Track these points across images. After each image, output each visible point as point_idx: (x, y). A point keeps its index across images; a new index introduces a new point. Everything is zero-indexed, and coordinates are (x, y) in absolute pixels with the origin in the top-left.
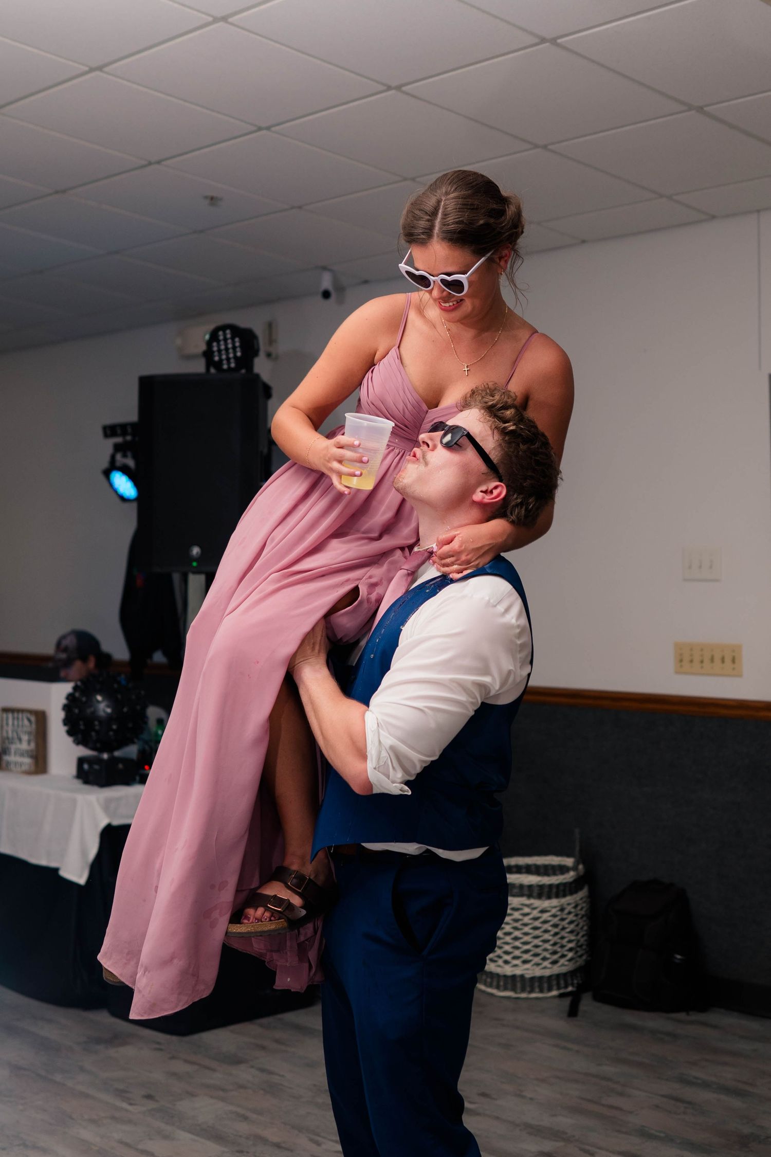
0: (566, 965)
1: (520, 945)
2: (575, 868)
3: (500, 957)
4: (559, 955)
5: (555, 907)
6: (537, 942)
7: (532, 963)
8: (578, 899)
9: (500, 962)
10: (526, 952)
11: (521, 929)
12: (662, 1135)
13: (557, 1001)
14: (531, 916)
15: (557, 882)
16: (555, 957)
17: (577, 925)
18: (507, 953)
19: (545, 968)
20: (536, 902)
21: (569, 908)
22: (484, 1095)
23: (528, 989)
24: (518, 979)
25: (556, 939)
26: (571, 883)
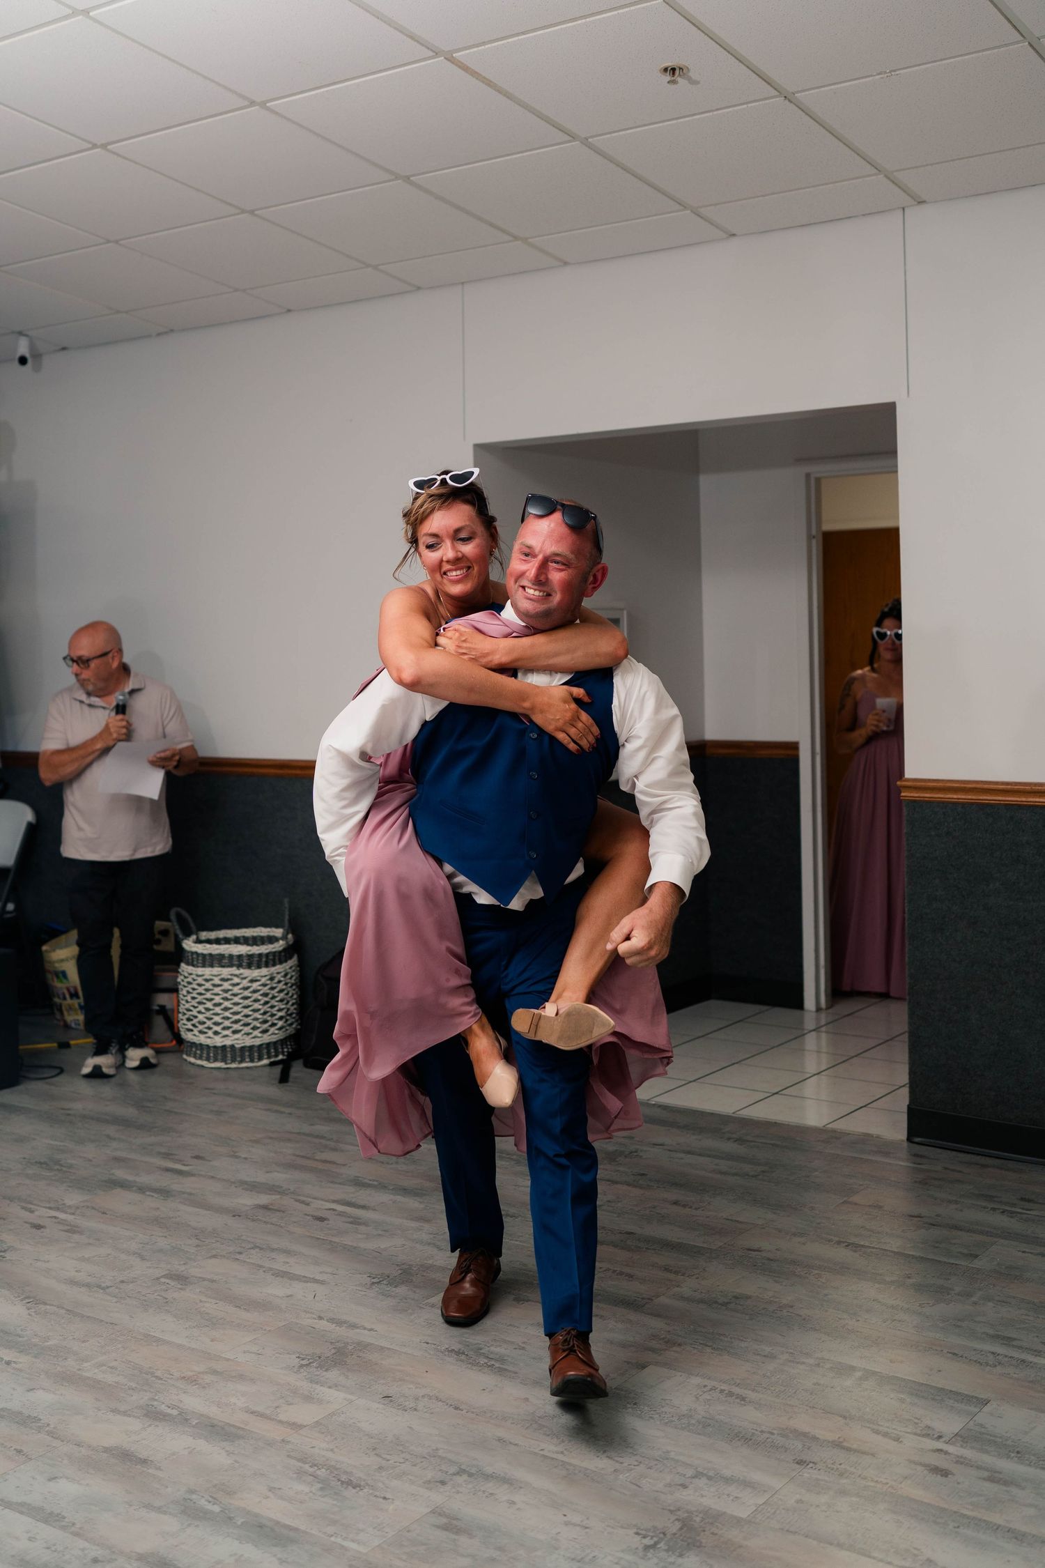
0: (276, 1034)
1: (230, 1016)
2: (284, 938)
3: (209, 1028)
4: (270, 1023)
5: (266, 976)
6: (247, 1011)
7: (243, 1032)
8: (288, 967)
9: (210, 1033)
10: (236, 1022)
11: (231, 999)
12: (375, 1183)
13: (268, 1069)
14: (241, 986)
15: (267, 951)
16: (265, 1026)
17: (287, 994)
18: (216, 1024)
19: (254, 1037)
20: (245, 972)
21: (279, 977)
22: (197, 1157)
23: (239, 1059)
24: (228, 1049)
25: (266, 1008)
26: (280, 952)
